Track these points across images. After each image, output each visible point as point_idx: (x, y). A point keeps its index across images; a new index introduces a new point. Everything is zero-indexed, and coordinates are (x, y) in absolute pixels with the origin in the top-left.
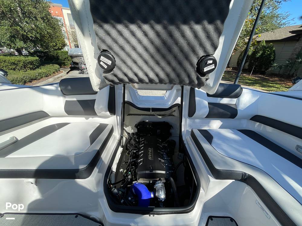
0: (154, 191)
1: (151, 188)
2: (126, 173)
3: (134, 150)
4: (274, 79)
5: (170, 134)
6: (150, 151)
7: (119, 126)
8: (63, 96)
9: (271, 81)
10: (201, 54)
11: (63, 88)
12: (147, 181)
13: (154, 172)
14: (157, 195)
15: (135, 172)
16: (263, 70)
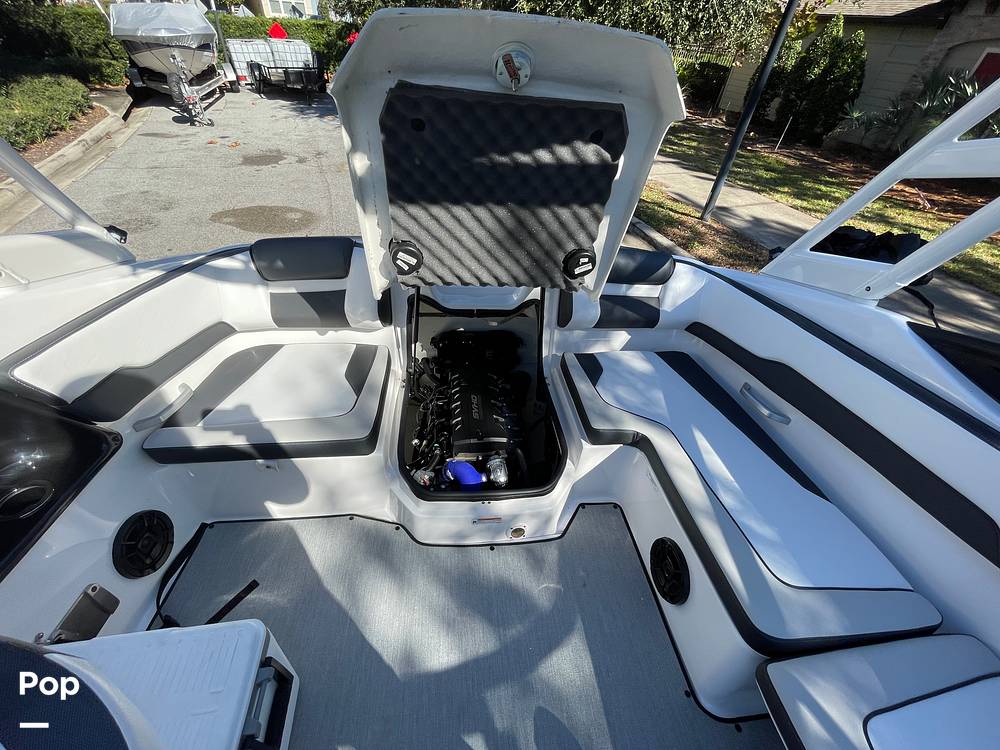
0: (488, 473)
1: (481, 467)
2: (427, 446)
3: (438, 399)
4: (840, 166)
5: (518, 360)
6: (475, 401)
7: (400, 349)
8: (263, 284)
9: (831, 175)
10: (571, 247)
11: (263, 264)
12: (472, 457)
13: (486, 440)
14: (492, 477)
15: (449, 443)
16: (818, 130)
